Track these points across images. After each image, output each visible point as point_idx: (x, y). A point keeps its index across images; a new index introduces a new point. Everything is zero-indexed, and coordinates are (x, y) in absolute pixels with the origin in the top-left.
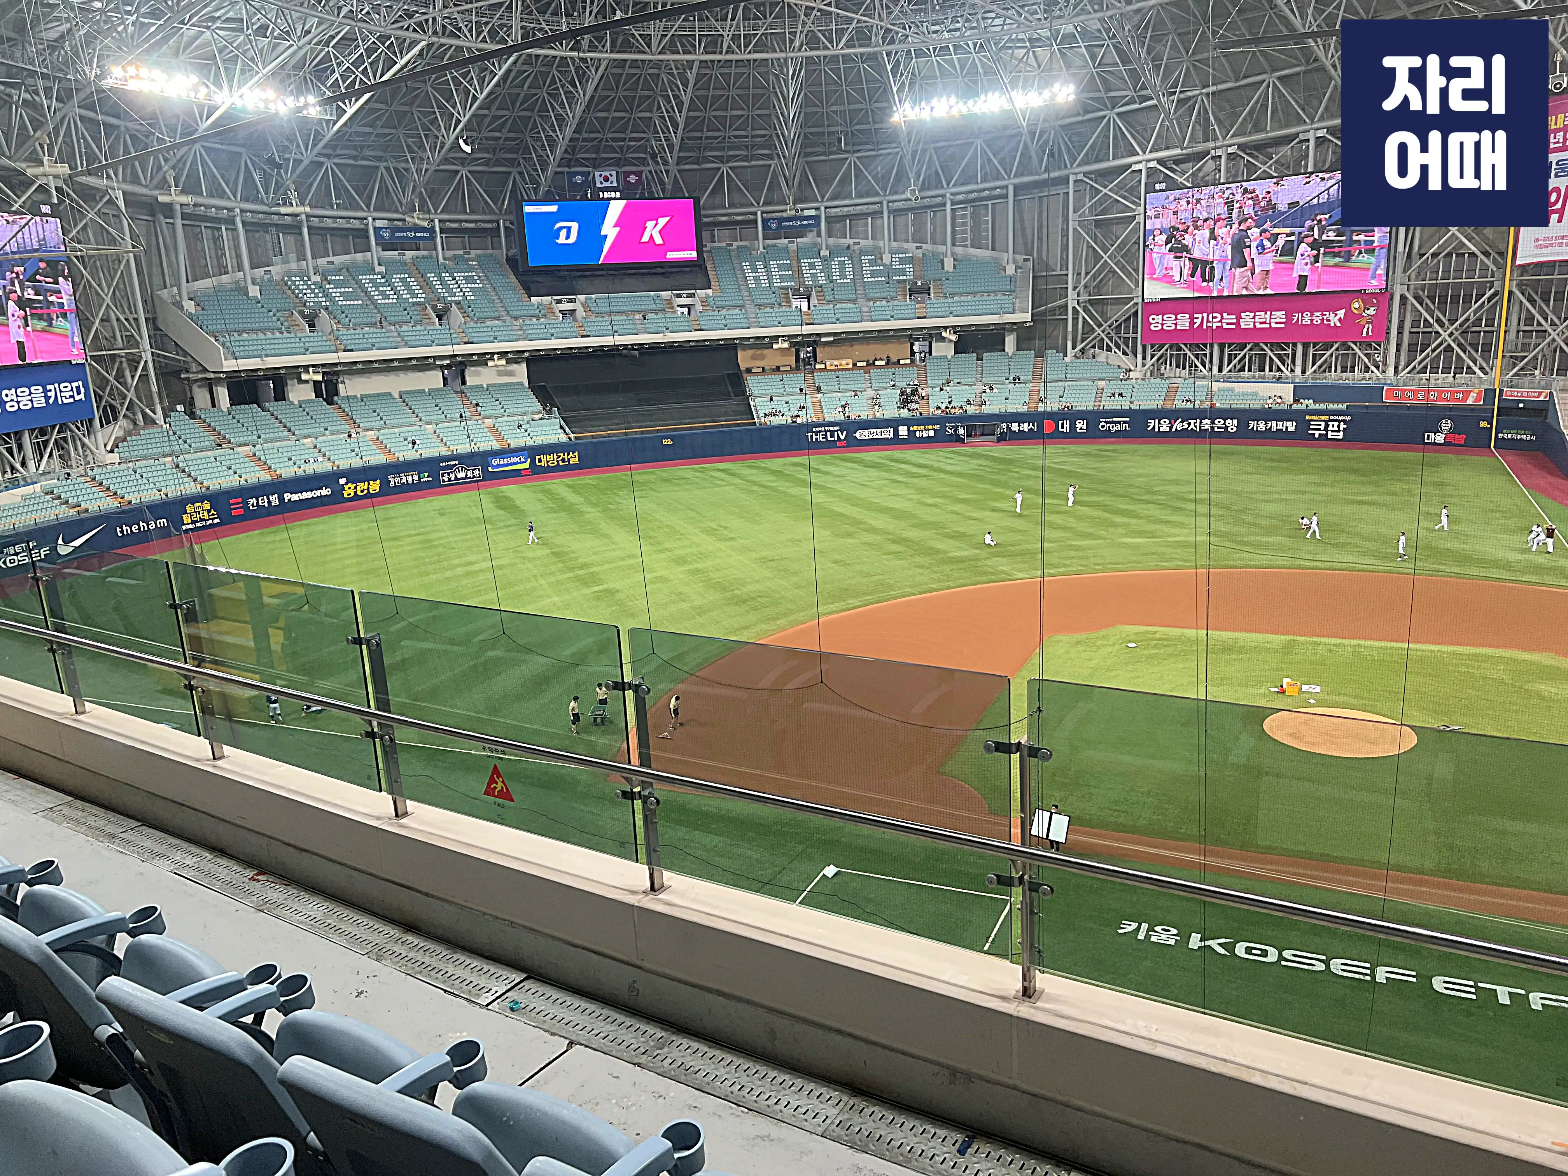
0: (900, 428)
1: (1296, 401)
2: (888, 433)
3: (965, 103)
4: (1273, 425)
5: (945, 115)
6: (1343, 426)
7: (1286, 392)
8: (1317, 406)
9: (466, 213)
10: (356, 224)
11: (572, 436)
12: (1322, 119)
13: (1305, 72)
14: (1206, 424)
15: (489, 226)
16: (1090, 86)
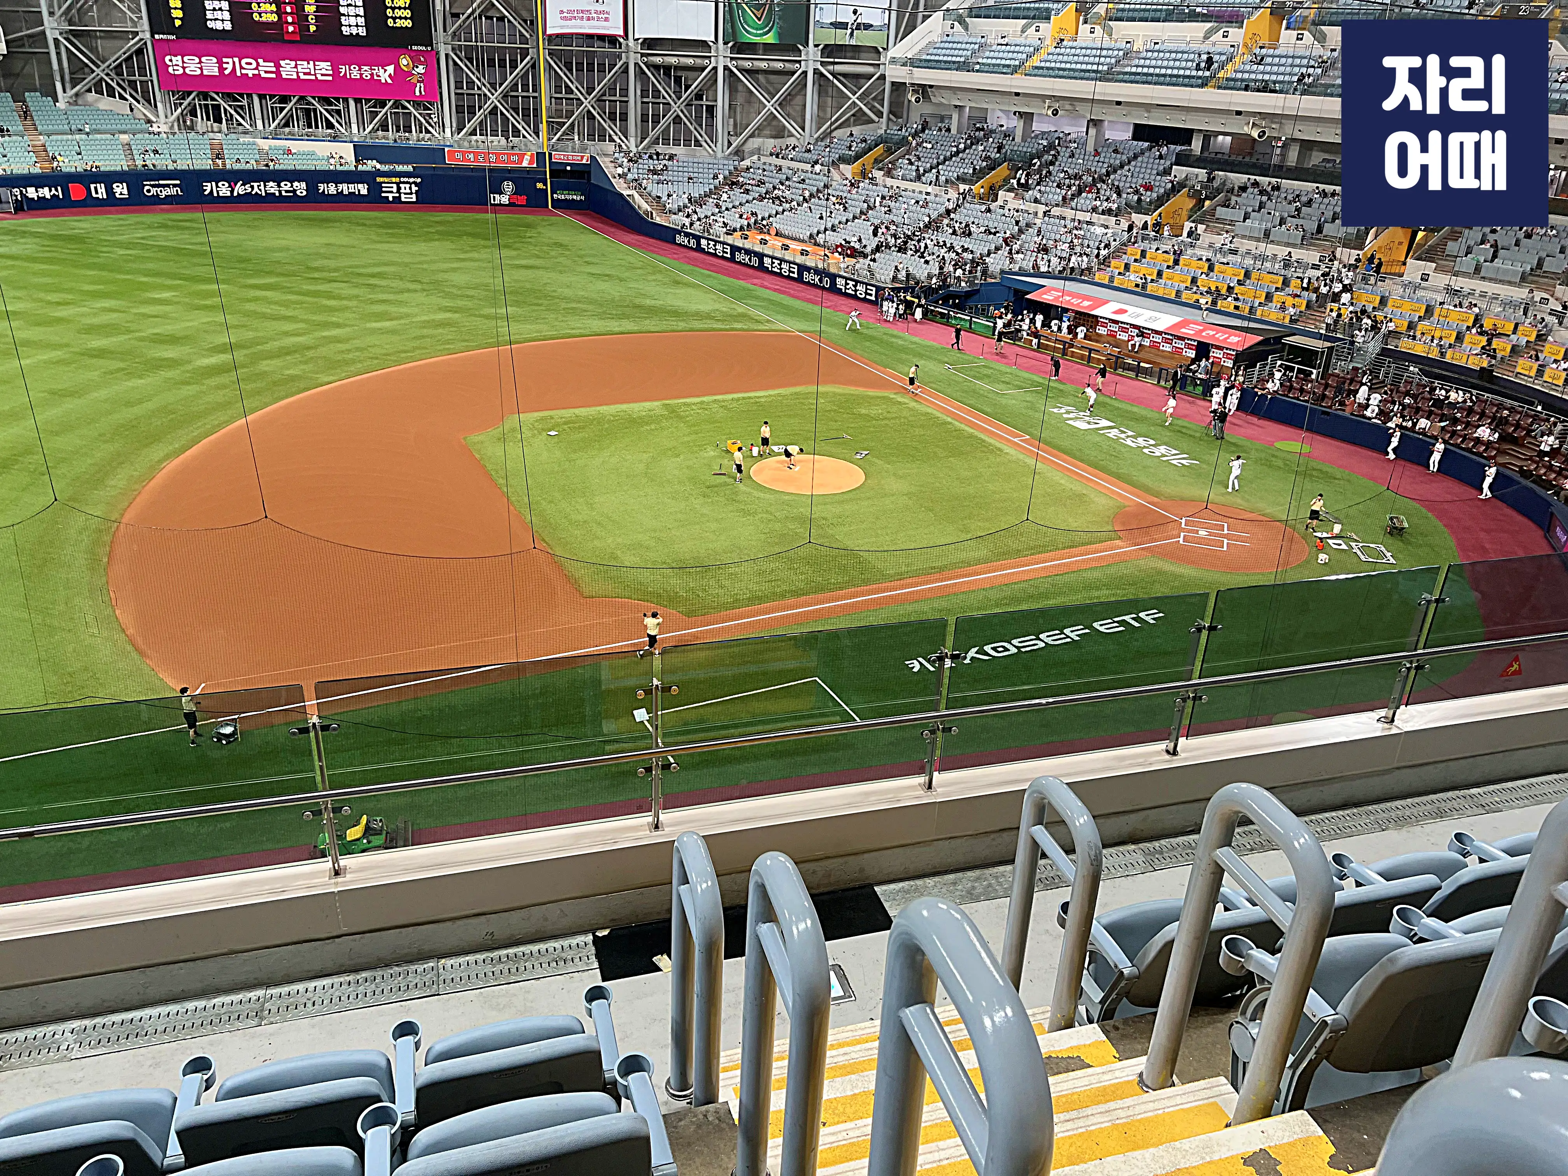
1: (357, 161)
4: (345, 188)
6: (414, 189)
7: (347, 152)
8: (383, 168)
14: (272, 187)
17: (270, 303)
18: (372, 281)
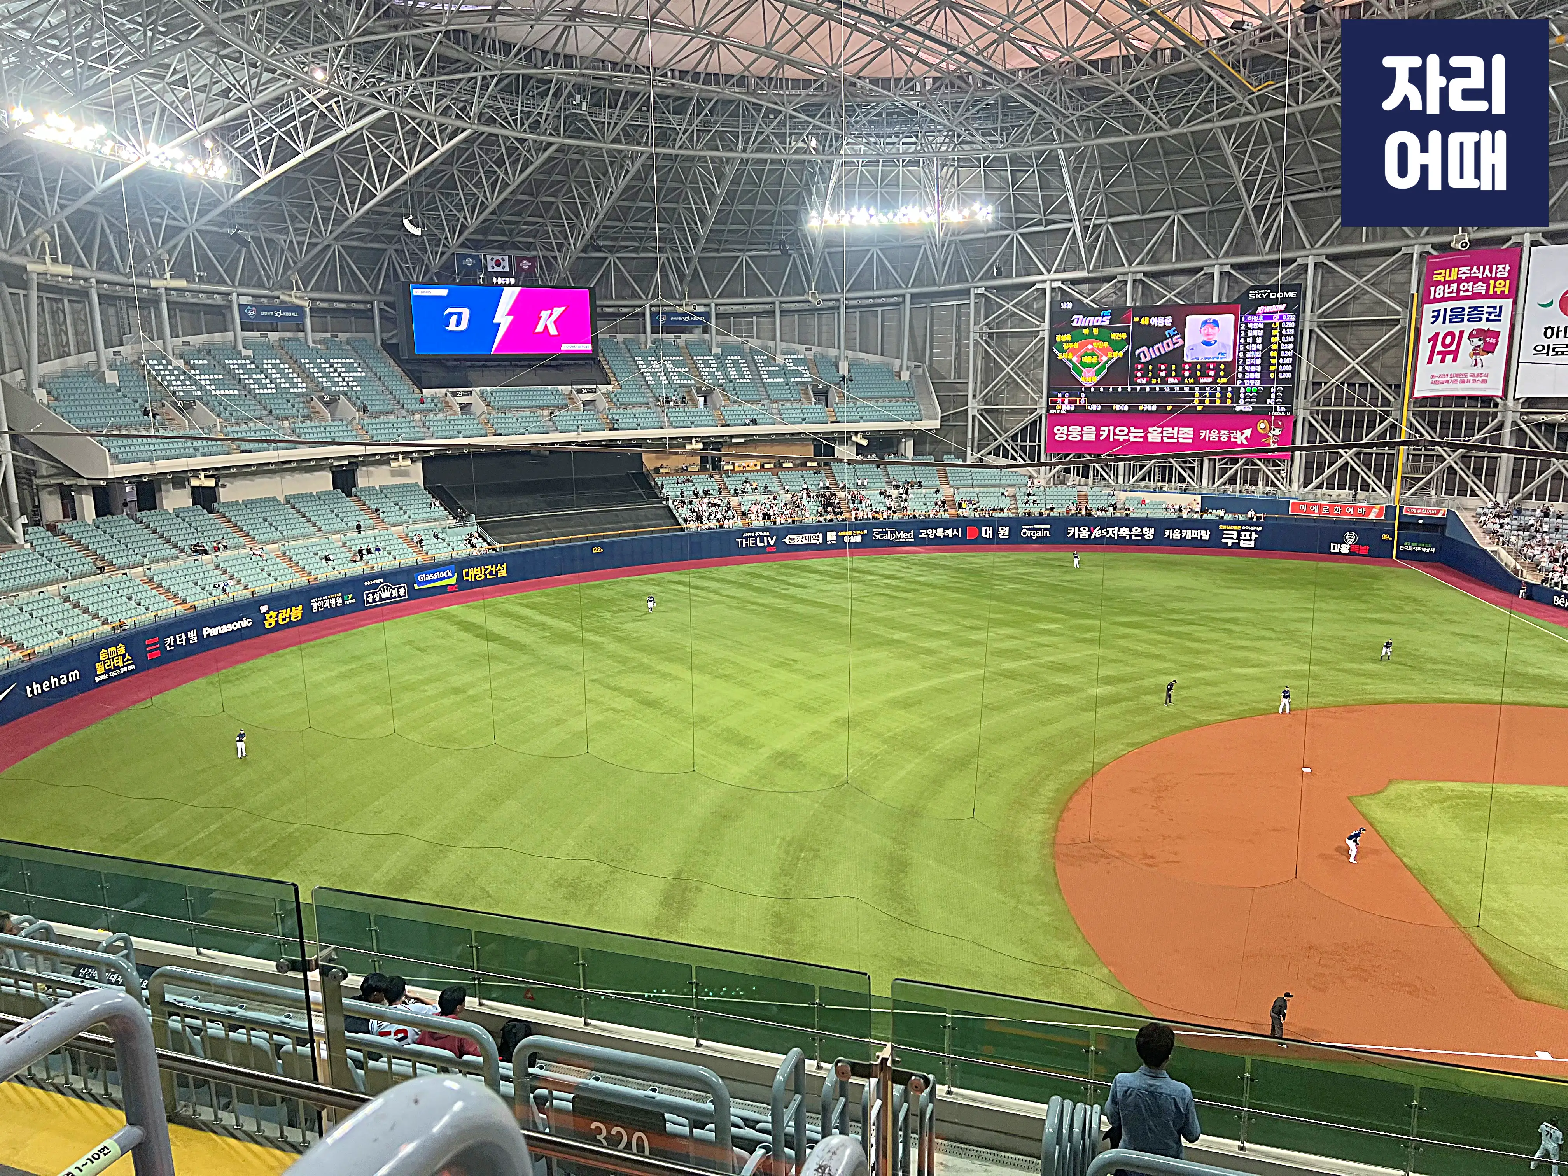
0: (829, 533)
1: (1203, 510)
2: (817, 538)
3: (886, 214)
4: (1188, 534)
5: (865, 224)
6: (1254, 536)
7: (1195, 502)
8: (1228, 517)
9: (336, 290)
10: (218, 300)
11: (498, 546)
12: (1227, 254)
13: (1211, 212)
14: (1124, 532)
15: (361, 306)
16: (1004, 206)
17: (1139, 641)
18: (1228, 626)
